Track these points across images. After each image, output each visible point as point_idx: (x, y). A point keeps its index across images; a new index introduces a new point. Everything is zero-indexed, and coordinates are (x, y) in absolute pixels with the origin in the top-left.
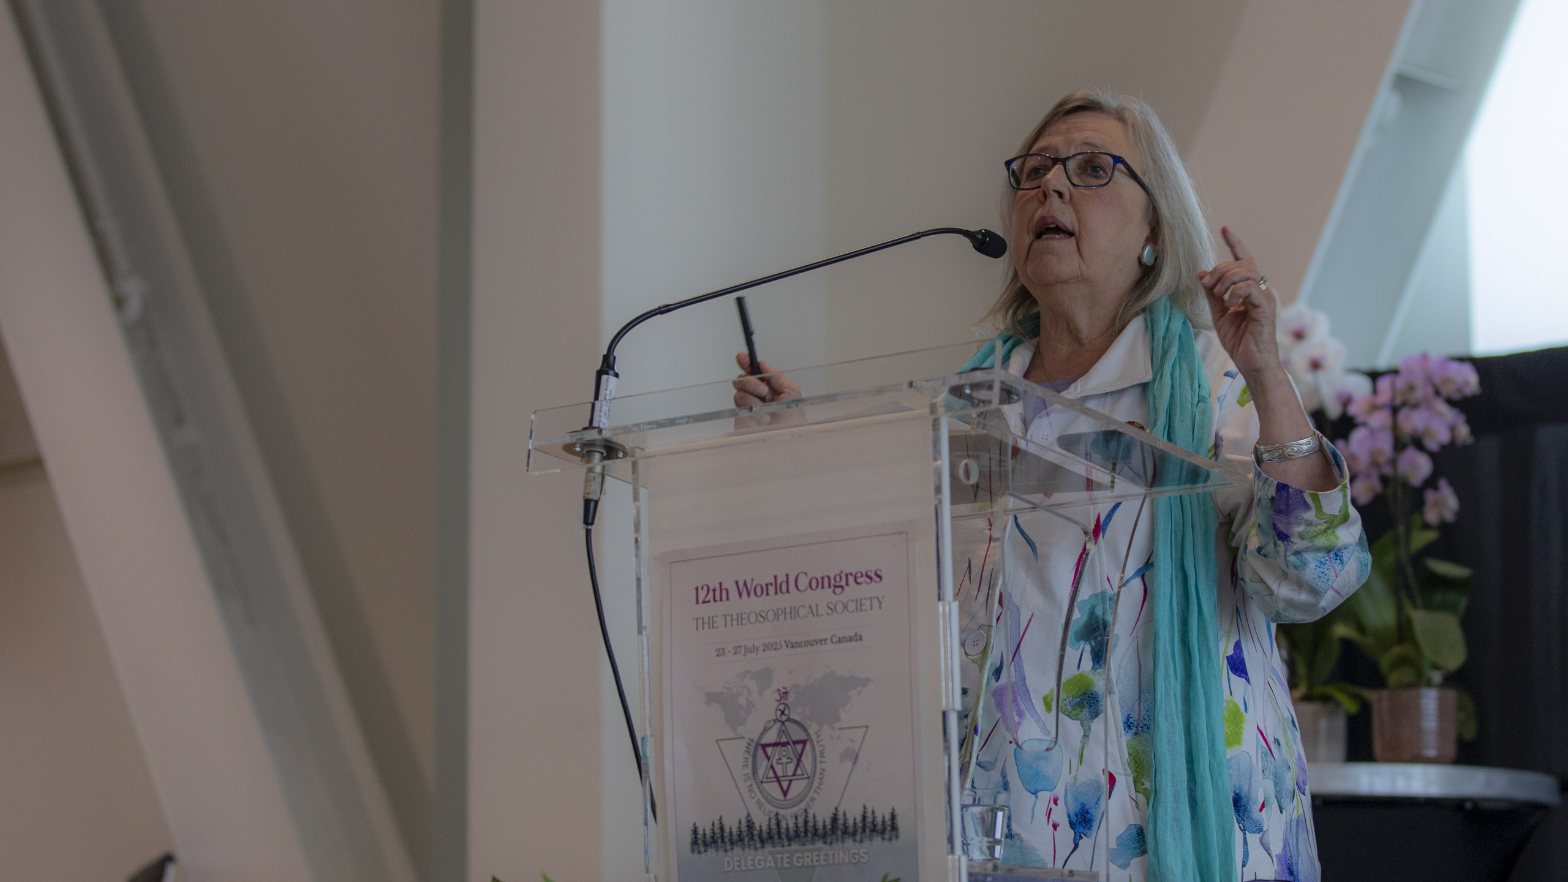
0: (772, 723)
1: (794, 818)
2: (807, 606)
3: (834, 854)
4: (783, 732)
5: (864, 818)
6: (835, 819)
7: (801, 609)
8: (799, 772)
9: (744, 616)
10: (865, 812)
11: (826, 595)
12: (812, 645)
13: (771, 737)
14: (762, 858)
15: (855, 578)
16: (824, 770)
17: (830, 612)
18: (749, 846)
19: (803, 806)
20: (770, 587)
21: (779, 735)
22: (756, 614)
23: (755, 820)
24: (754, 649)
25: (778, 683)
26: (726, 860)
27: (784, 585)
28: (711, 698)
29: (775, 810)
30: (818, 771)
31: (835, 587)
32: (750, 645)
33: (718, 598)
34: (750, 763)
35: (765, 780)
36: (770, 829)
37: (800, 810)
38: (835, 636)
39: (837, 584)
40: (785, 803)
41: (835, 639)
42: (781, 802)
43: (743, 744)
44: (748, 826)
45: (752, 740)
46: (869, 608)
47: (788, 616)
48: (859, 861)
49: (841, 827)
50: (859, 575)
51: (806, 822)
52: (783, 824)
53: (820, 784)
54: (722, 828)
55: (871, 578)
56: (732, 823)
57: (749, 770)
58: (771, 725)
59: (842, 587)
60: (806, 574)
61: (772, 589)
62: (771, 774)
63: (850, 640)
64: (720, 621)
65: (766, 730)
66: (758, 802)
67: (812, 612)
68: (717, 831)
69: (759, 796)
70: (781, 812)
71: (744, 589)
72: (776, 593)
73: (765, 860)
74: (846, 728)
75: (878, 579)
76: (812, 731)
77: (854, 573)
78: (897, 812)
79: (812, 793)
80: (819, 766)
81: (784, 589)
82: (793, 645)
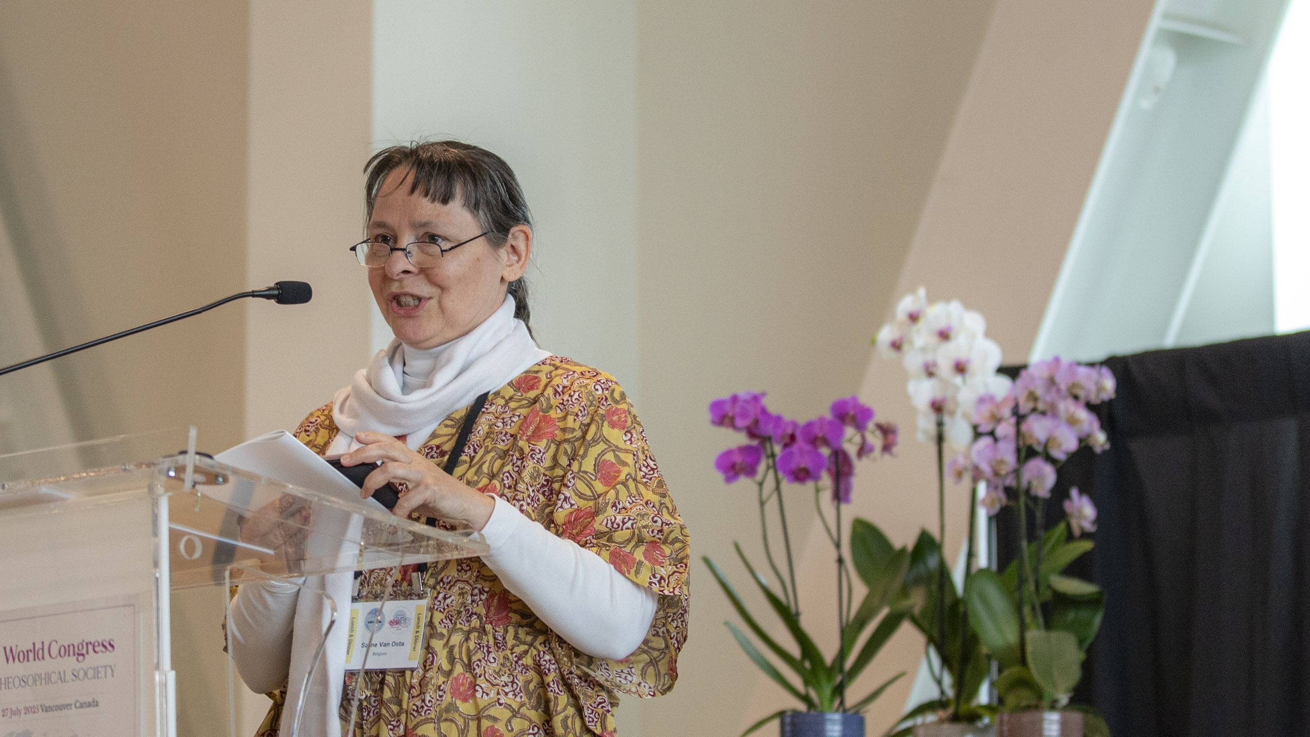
2: (57, 673)
7: (53, 675)
9: (11, 680)
11: (70, 662)
12: (61, 709)
15: (94, 646)
17: (74, 678)
20: (30, 652)
22: (19, 678)
24: (17, 712)
27: (40, 652)
31: (79, 655)
32: (14, 708)
38: (78, 701)
39: (79, 653)
41: (78, 704)
46: (103, 676)
47: (43, 681)
50: (96, 644)
55: (104, 646)
59: (83, 655)
60: (56, 642)
61: (31, 655)
63: (89, 705)
67: (61, 679)
71: (10, 654)
72: (35, 659)
75: (110, 648)
77: (92, 642)
81: (40, 656)
82: (47, 709)
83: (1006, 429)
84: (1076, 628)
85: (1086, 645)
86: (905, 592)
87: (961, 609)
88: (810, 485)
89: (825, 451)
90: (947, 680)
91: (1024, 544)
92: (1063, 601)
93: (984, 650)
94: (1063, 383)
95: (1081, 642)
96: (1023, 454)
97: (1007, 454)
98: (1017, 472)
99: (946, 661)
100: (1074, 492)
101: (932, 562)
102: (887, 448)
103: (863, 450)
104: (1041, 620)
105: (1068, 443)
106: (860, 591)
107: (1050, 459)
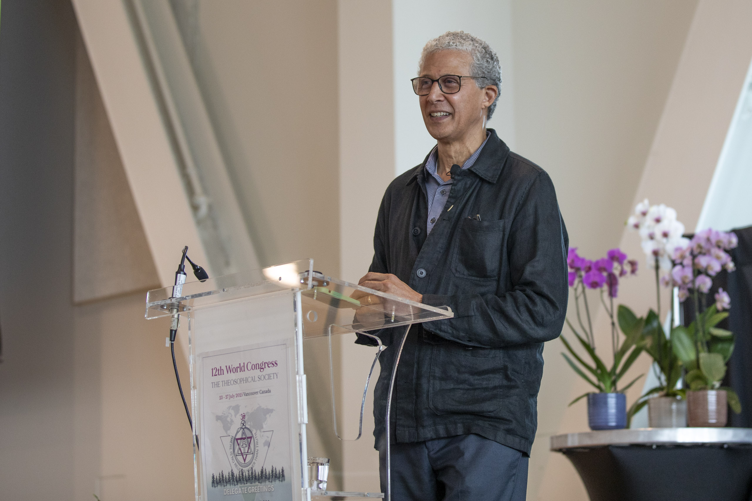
0: (240, 429)
1: (248, 471)
2: (251, 377)
3: (262, 488)
4: (244, 433)
5: (272, 471)
6: (262, 472)
7: (249, 379)
8: (249, 451)
9: (229, 381)
10: (273, 469)
11: (257, 372)
12: (253, 394)
13: (239, 436)
14: (237, 489)
16: (258, 450)
17: (259, 380)
18: (232, 484)
19: (251, 466)
20: (238, 368)
21: (242, 435)
22: (233, 380)
23: (234, 472)
24: (232, 396)
25: (242, 412)
26: (225, 490)
27: (243, 367)
28: (218, 418)
29: (241, 468)
30: (256, 451)
31: (261, 368)
32: (231, 395)
33: (220, 374)
34: (232, 447)
35: (237, 455)
36: (240, 476)
37: (250, 468)
38: (261, 390)
39: (261, 367)
40: (245, 465)
41: (261, 392)
42: (243, 464)
43: (229, 439)
44: (232, 475)
45: (233, 437)
46: (273, 378)
47: (245, 381)
48: (271, 490)
49: (264, 475)
50: (269, 363)
51: (252, 473)
52: (244, 474)
53: (257, 456)
54: (223, 476)
55: (273, 364)
56: (226, 474)
57: (232, 450)
58: (239, 430)
59: (263, 368)
60: (250, 363)
61: (239, 369)
62: (240, 452)
63: (266, 392)
64: (221, 383)
65: (237, 432)
66: (235, 464)
67: (253, 380)
68: (221, 477)
69: (236, 462)
70: (244, 469)
71: (230, 370)
72: (240, 371)
73: (238, 490)
74: (265, 432)
75: (276, 365)
76: (253, 433)
77: (267, 363)
78: (284, 469)
79: (254, 461)
80: (256, 449)
81: (243, 370)
82: (246, 395)
83: (688, 261)
84: (722, 352)
85: (727, 359)
86: (643, 338)
87: (669, 345)
88: (598, 290)
89: (605, 274)
90: (663, 378)
91: (697, 314)
92: (716, 340)
93: (680, 363)
94: (714, 240)
95: (725, 358)
96: (696, 273)
97: (689, 273)
98: (693, 282)
99: (662, 369)
100: (720, 290)
101: (655, 324)
102: (633, 271)
103: (622, 273)
104: (706, 348)
105: (716, 267)
106: (622, 338)
107: (708, 275)
